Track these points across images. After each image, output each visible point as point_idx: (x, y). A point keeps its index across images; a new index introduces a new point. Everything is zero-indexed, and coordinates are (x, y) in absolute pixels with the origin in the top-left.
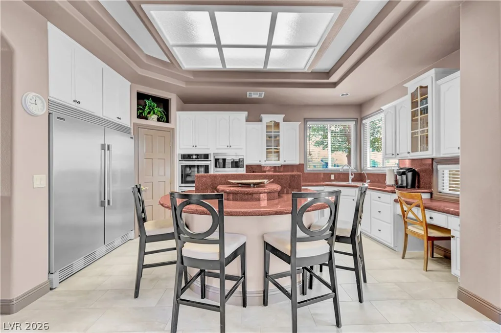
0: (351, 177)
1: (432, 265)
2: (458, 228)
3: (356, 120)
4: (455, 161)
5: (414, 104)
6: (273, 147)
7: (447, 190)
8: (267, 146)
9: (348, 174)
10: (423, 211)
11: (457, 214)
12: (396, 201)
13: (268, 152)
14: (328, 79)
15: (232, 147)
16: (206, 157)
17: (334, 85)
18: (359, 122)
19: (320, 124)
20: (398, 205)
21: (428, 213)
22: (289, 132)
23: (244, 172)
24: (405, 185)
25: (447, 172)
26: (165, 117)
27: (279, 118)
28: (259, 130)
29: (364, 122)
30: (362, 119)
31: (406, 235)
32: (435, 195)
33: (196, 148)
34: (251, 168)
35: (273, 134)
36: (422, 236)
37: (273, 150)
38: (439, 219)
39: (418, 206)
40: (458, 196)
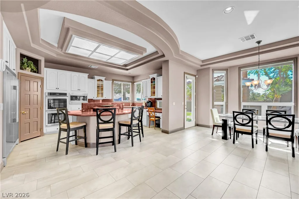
0: (131, 104)
1: (156, 128)
2: (162, 116)
3: (132, 82)
4: (161, 99)
5: (152, 82)
6: (100, 91)
7: (159, 107)
8: (97, 91)
9: (130, 103)
10: (154, 113)
11: (161, 112)
12: (147, 111)
13: (98, 94)
14: (126, 67)
15: (80, 90)
16: (65, 94)
17: (127, 70)
18: (133, 83)
19: (119, 83)
20: (148, 113)
21: (156, 113)
22: (107, 85)
23: (87, 103)
24: (149, 106)
25: (159, 102)
26: (37, 70)
27: (103, 78)
28: (94, 83)
29: (135, 83)
30: (134, 82)
31: (150, 121)
32: (156, 109)
33: (58, 89)
34: (90, 100)
35: (100, 85)
36: (154, 120)
37: (100, 93)
38: (158, 115)
39: (153, 112)
40: (162, 109)
